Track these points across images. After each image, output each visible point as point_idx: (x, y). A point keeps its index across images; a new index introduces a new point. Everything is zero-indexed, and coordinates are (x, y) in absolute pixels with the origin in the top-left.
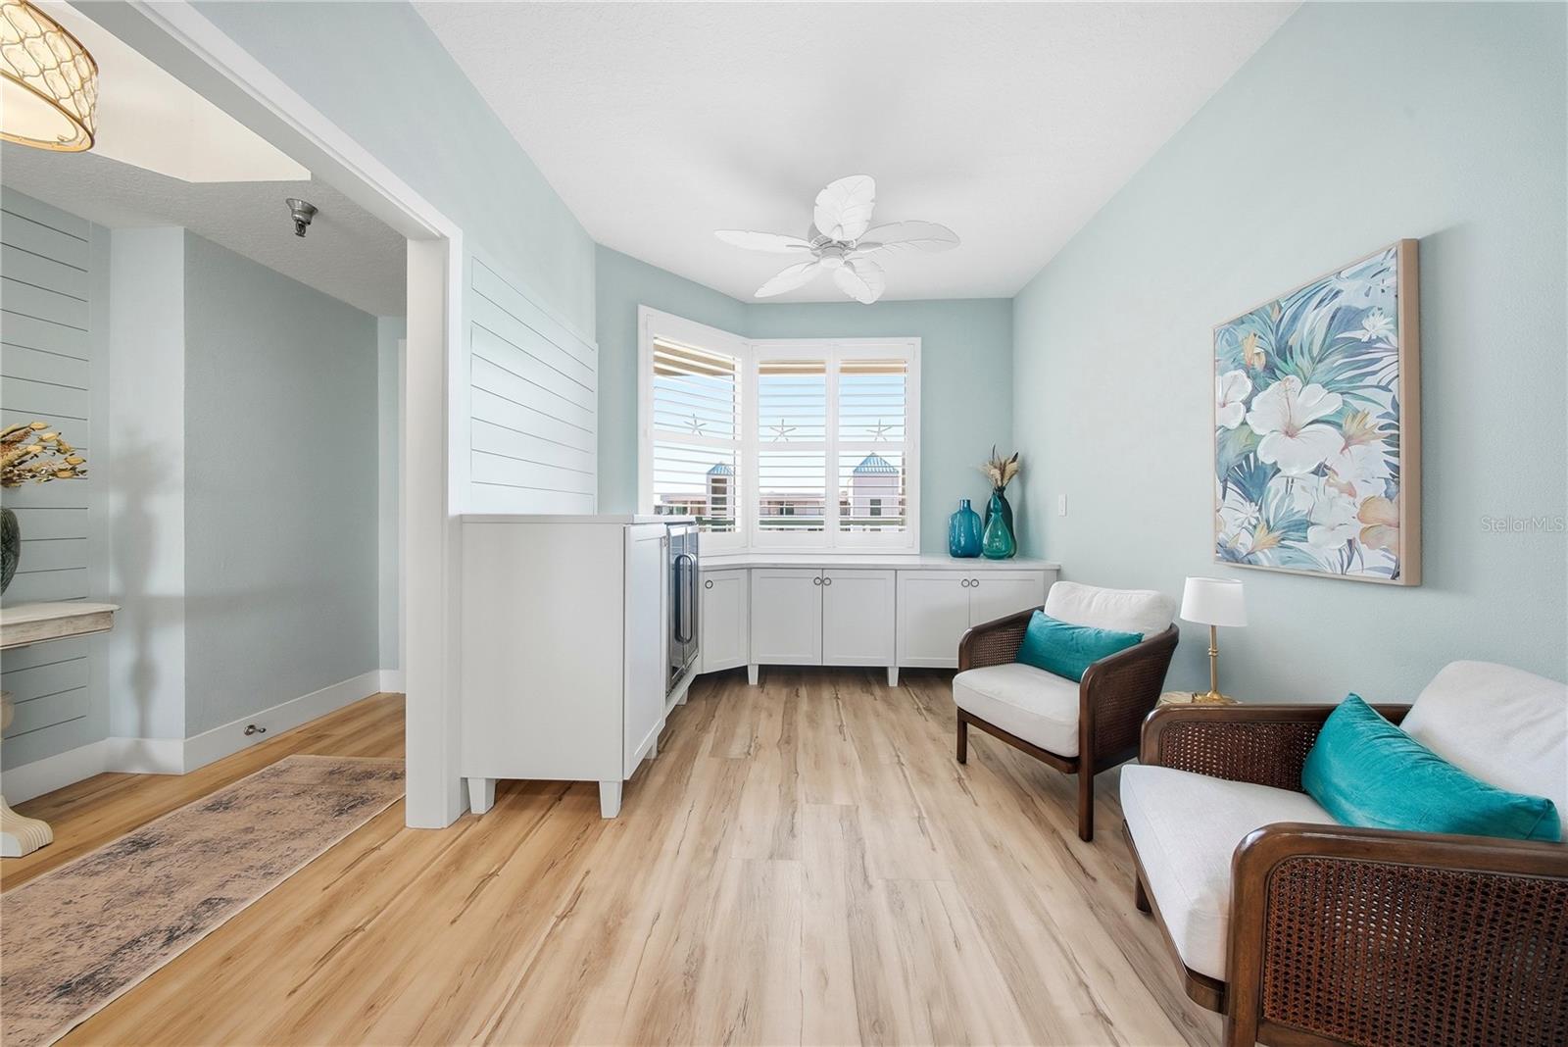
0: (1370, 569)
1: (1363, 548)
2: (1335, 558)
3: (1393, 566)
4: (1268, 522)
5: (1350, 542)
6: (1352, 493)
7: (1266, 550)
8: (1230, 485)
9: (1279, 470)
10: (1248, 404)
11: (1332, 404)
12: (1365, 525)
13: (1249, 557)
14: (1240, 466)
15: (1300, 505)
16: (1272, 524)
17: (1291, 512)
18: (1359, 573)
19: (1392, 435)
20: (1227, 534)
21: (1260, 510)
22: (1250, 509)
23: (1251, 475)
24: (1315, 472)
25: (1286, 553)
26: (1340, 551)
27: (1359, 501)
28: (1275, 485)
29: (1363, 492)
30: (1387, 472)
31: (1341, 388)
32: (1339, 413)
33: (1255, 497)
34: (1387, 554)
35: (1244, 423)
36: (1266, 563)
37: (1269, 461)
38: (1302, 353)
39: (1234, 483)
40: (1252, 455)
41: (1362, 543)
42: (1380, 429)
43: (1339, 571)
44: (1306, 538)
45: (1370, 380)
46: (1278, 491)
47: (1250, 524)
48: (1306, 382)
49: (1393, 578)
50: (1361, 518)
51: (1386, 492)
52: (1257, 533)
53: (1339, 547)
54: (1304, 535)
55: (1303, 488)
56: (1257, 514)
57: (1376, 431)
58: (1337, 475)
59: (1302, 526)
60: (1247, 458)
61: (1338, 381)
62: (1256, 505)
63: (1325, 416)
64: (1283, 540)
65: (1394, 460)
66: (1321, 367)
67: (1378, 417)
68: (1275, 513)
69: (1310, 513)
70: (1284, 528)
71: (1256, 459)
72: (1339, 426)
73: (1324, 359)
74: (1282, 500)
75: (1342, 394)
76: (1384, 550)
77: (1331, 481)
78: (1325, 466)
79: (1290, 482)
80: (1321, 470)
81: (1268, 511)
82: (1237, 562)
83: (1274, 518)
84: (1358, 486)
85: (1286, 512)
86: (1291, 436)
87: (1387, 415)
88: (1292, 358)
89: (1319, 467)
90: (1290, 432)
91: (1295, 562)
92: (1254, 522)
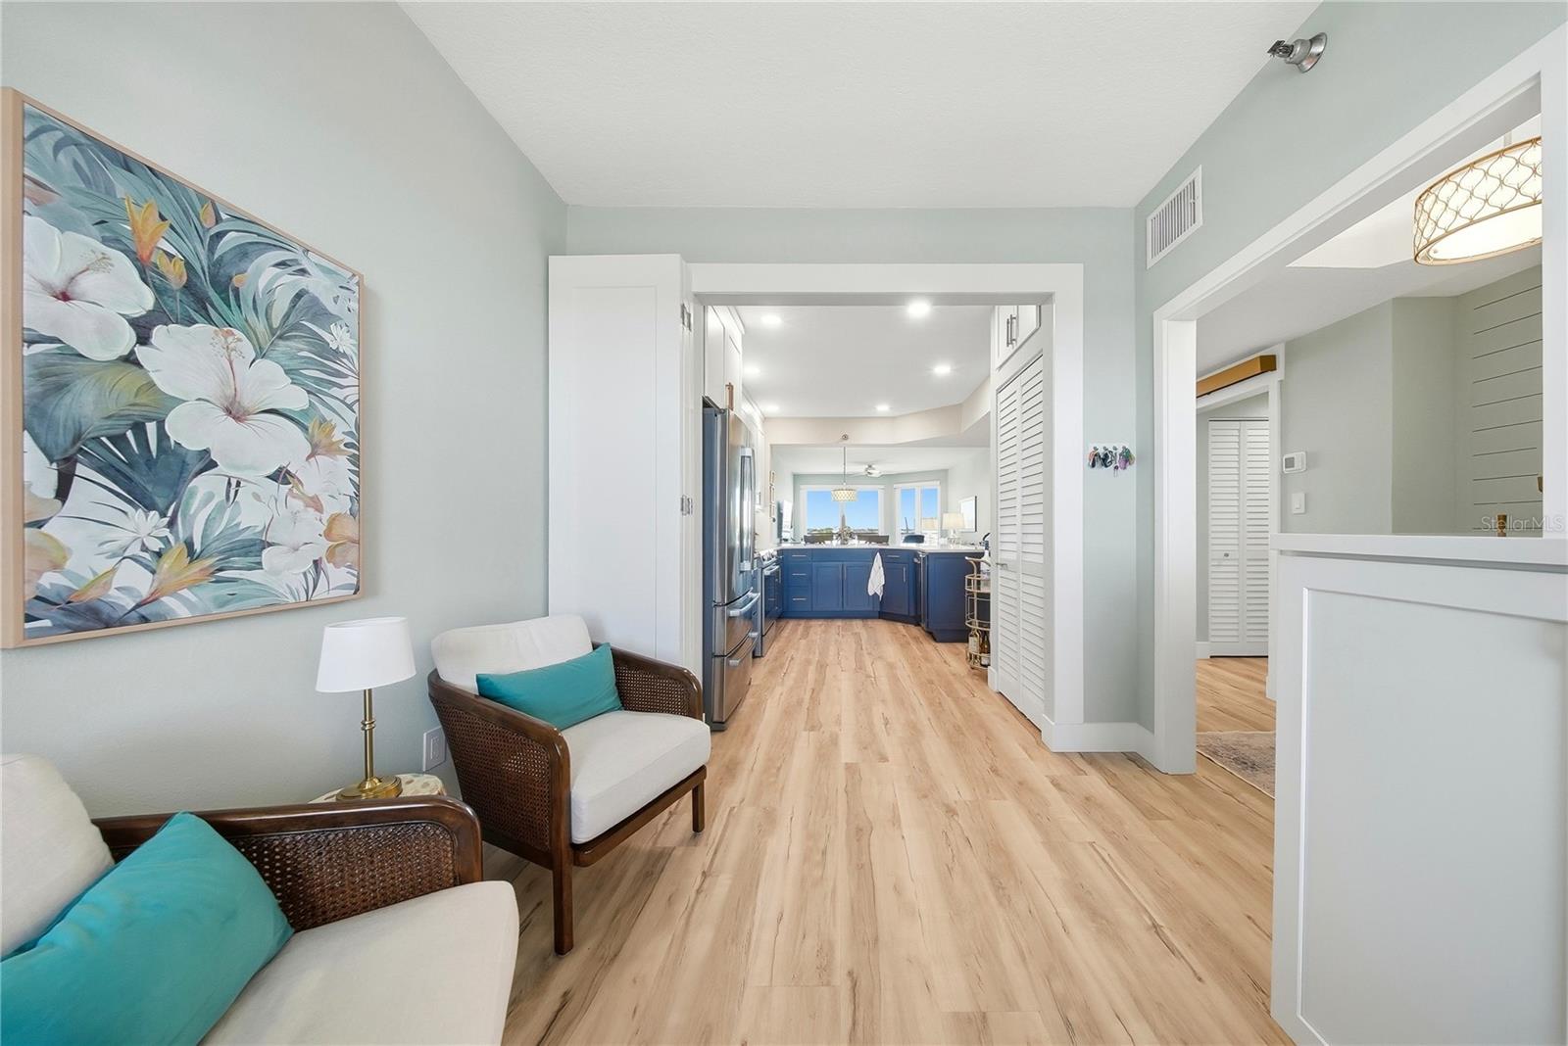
0: (335, 589)
1: (329, 567)
2: (298, 583)
3: (354, 581)
4: (189, 544)
5: (316, 563)
6: (319, 509)
7: (185, 592)
8: (80, 469)
9: (213, 465)
10: (143, 330)
11: (296, 399)
12: (332, 543)
13: (142, 611)
14: (119, 440)
15: (250, 516)
16: (198, 547)
17: (234, 529)
18: (325, 596)
19: (354, 454)
20: (78, 578)
21: (171, 524)
22: (146, 525)
23: (150, 462)
24: (273, 477)
25: (224, 590)
26: (305, 574)
27: (326, 517)
28: (204, 487)
29: (331, 508)
30: (351, 490)
31: (307, 385)
32: (304, 412)
33: (160, 502)
34: (351, 571)
35: (130, 359)
36: (183, 612)
37: (191, 445)
38: (255, 309)
39: (100, 471)
40: (151, 428)
41: (329, 562)
42: (345, 445)
43: (303, 598)
44: (260, 563)
45: (335, 391)
46: (210, 497)
47: (144, 548)
48: (261, 354)
49: (355, 593)
50: (328, 534)
51: (350, 510)
52: (166, 564)
53: (303, 570)
54: (257, 559)
55: (257, 497)
56: (166, 532)
57: (342, 447)
58: (302, 485)
59: (253, 548)
60: (139, 429)
61: (301, 375)
62: (163, 515)
63: (290, 410)
64: (221, 570)
65: (356, 479)
66: (282, 346)
67: (343, 433)
68: (205, 530)
69: (266, 529)
70: (221, 553)
71: (162, 435)
72: (305, 429)
73: (288, 339)
74: (220, 509)
75: (309, 392)
76: (349, 567)
77: (295, 490)
78: (288, 472)
79: (233, 486)
80: (281, 476)
81: (189, 524)
82: (108, 626)
83: (204, 537)
84: (324, 500)
85: (226, 529)
86: (237, 419)
87: (350, 434)
88: (239, 307)
89: (280, 470)
90: (235, 412)
91: (241, 600)
92: (156, 545)
